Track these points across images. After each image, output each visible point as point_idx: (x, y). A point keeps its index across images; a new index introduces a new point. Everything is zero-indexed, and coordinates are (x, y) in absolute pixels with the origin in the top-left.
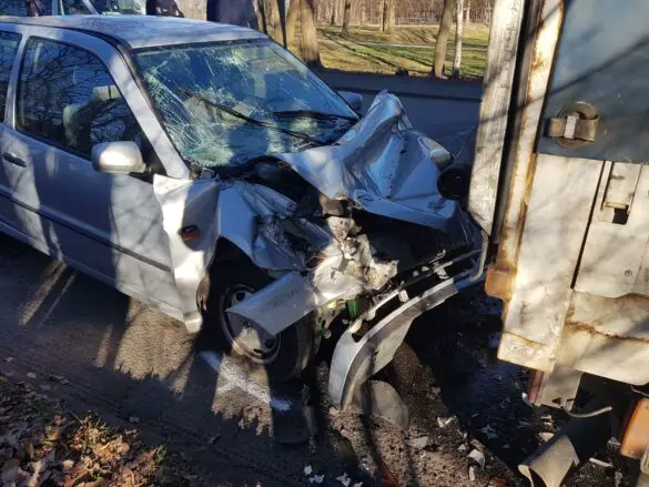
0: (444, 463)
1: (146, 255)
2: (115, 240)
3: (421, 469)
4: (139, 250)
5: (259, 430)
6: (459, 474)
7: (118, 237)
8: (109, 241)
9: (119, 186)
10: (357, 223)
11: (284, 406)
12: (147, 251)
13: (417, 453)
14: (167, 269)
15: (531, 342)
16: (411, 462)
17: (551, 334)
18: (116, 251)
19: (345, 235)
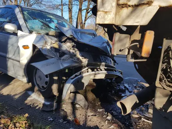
0: (97, 119)
1: (15, 59)
2: (7, 56)
3: (89, 120)
4: (13, 57)
5: (37, 108)
6: (102, 122)
7: (9, 55)
8: (6, 56)
9: (10, 38)
10: (75, 43)
11: (48, 103)
12: (15, 57)
13: (89, 116)
14: (19, 61)
15: (106, 12)
16: (86, 118)
17: (112, 6)
18: (8, 59)
19: (71, 47)
